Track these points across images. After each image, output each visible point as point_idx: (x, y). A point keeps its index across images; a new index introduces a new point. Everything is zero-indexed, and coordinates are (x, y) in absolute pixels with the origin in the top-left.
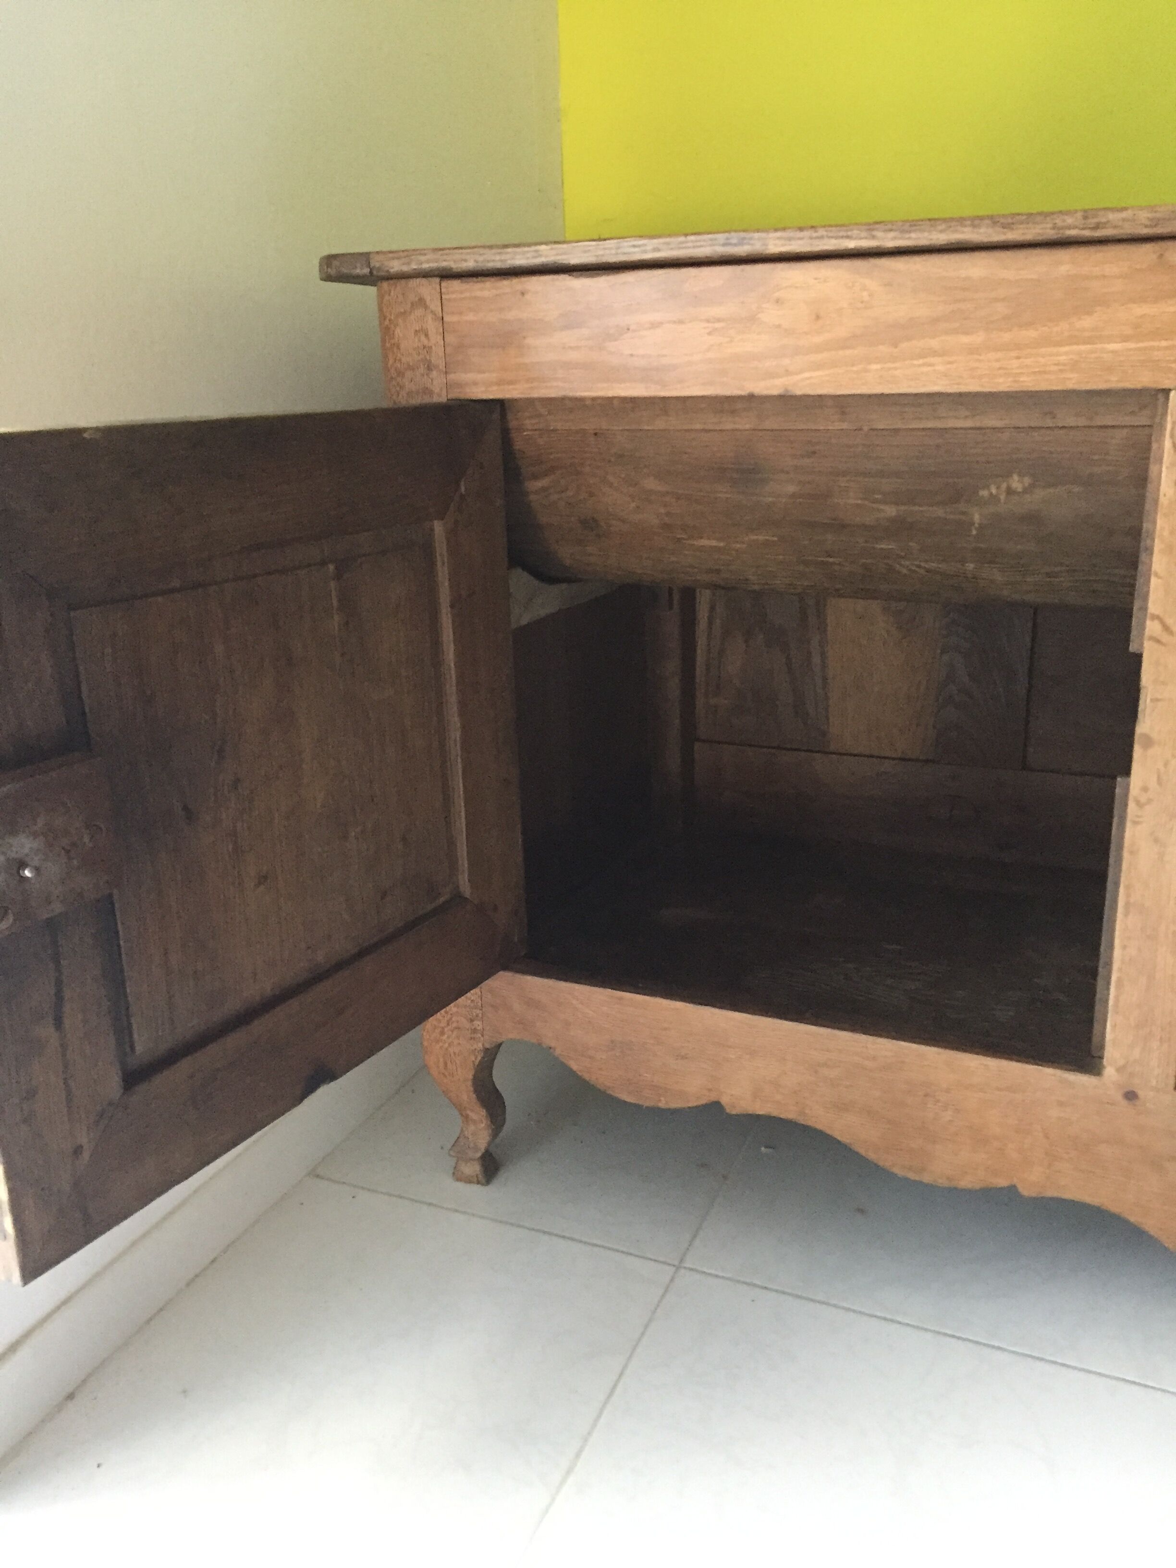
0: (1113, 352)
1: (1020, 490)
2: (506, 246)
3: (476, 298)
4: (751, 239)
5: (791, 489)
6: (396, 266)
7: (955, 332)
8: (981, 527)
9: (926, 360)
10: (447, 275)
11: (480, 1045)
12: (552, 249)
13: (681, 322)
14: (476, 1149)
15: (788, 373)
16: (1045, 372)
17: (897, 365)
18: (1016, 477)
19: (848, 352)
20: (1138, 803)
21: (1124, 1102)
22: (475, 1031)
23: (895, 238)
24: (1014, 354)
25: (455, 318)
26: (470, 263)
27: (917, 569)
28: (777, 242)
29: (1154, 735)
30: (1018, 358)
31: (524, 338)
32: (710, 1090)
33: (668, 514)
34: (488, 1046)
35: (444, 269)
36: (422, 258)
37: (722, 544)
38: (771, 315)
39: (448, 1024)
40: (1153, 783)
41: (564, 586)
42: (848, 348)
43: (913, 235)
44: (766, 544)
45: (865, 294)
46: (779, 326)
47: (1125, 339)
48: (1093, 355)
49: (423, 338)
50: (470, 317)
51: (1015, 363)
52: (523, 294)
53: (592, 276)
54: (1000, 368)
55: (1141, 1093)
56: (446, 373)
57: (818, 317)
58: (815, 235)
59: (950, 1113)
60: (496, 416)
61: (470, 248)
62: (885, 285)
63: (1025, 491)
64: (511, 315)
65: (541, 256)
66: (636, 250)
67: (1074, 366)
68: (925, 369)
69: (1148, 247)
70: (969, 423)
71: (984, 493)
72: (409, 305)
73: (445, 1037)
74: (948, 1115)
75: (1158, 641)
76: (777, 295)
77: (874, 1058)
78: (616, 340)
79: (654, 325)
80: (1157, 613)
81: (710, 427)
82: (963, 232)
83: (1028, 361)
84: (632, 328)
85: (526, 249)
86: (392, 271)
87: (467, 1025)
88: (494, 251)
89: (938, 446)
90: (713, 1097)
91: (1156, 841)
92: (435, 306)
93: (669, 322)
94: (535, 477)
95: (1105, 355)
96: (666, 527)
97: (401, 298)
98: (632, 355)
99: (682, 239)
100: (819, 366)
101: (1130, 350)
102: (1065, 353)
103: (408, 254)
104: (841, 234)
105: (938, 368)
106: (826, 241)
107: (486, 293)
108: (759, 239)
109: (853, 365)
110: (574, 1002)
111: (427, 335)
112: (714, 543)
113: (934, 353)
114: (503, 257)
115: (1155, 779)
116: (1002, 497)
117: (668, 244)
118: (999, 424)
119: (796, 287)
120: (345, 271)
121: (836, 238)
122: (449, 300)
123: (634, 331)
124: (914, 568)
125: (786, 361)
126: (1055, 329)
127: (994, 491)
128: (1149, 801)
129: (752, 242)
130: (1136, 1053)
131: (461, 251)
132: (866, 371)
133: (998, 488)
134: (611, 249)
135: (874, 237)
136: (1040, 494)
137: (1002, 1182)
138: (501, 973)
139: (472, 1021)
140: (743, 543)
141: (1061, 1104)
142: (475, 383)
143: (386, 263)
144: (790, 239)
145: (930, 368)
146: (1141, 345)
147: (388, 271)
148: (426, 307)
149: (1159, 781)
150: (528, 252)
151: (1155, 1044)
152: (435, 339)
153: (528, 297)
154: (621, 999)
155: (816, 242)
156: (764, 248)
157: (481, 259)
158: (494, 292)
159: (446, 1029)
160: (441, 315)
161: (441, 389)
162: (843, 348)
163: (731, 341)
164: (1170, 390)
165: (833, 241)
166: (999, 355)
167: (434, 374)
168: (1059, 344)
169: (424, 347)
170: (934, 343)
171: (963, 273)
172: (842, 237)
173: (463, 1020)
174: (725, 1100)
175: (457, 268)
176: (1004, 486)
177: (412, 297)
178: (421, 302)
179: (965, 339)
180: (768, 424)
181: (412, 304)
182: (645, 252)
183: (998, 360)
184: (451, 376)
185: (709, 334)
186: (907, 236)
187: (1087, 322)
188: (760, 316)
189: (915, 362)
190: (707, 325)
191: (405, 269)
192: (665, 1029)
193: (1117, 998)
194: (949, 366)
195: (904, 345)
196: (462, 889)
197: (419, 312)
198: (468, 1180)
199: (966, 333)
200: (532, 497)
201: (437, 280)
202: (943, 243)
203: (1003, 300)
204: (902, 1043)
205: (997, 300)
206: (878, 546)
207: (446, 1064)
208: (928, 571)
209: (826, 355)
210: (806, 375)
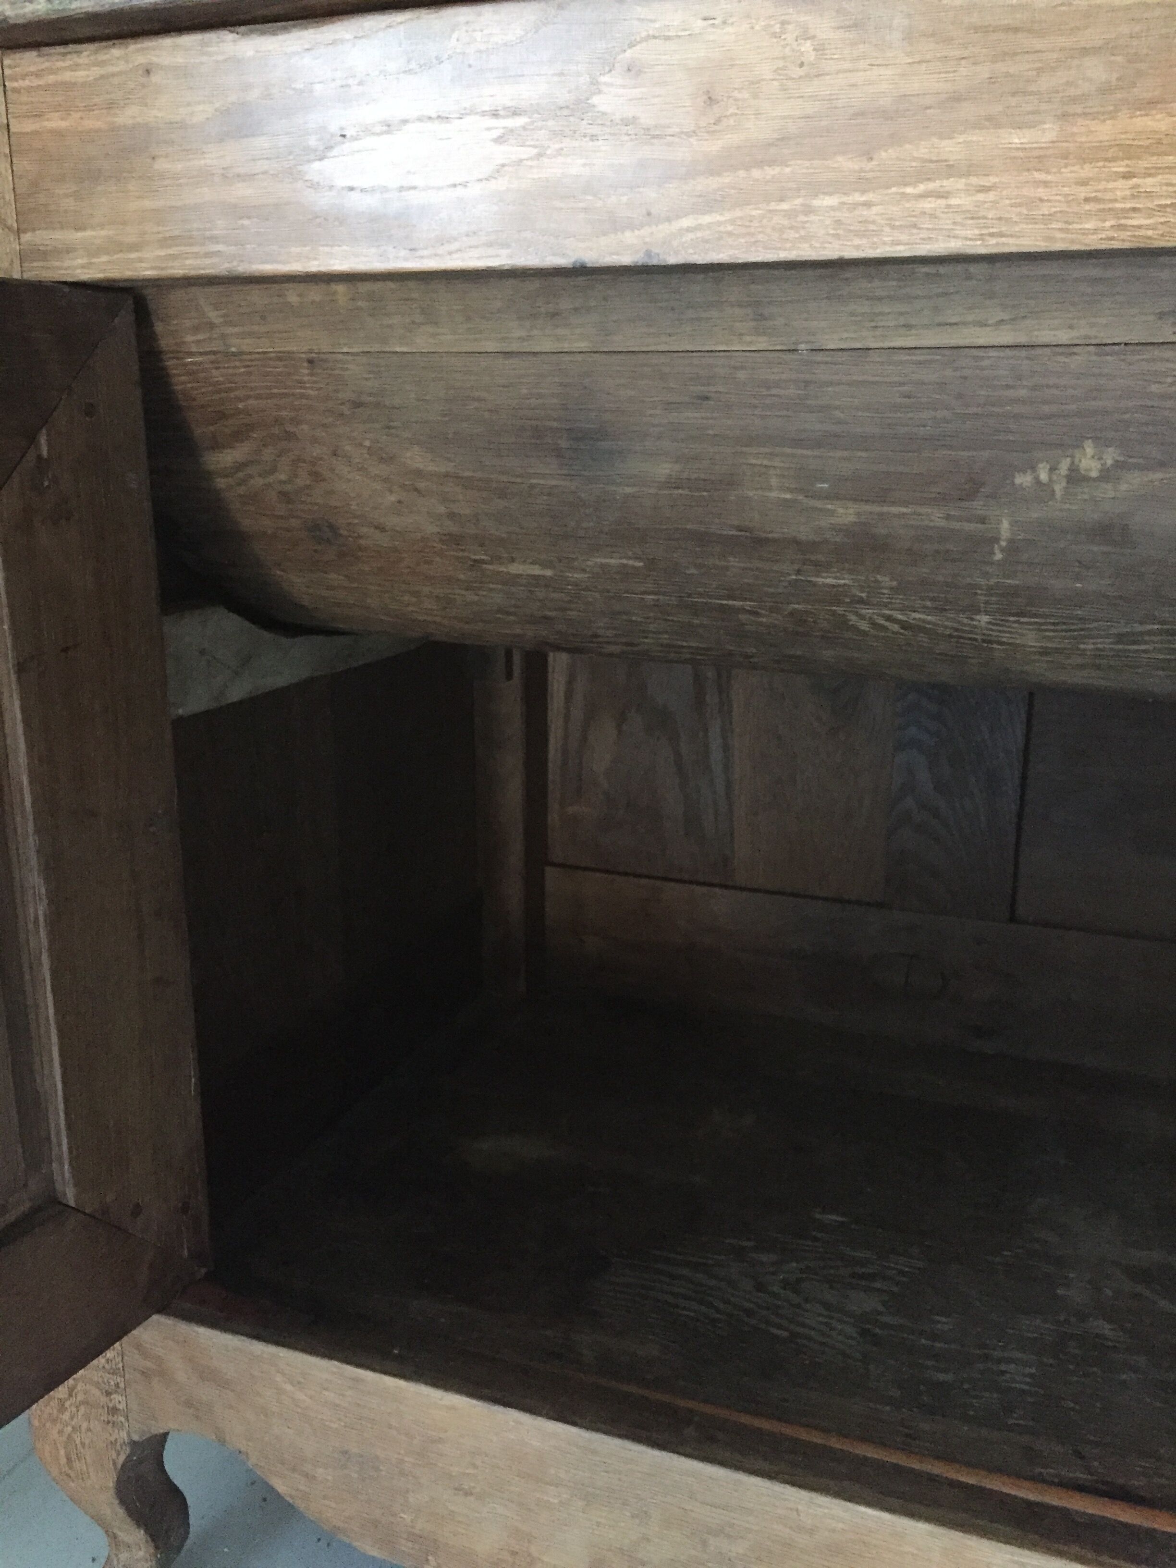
1: (1094, 474)
3: (69, 86)
5: (664, 469)
7: (992, 122)
8: (1013, 548)
9: (931, 186)
11: (124, 1435)
13: (442, 118)
15: (651, 218)
17: (870, 197)
18: (1089, 449)
19: (771, 172)
22: (114, 1411)
24: (1120, 167)
25: (29, 126)
27: (887, 624)
30: (1127, 176)
31: (153, 158)
33: (452, 516)
34: (136, 1438)
37: (549, 573)
38: (615, 98)
39: (70, 1395)
42: (772, 163)
44: (626, 573)
45: (807, 47)
46: (633, 121)
50: (55, 122)
51: (1122, 187)
52: (148, 72)
53: (274, 33)
54: (1087, 200)
56: (19, 232)
57: (711, 100)
60: (125, 318)
63: (1106, 475)
64: (128, 116)
68: (928, 205)
70: (1006, 337)
71: (1023, 480)
73: (66, 1416)
78: (322, 158)
79: (390, 127)
81: (514, 347)
83: (1148, 184)
84: (348, 133)
87: (104, 1399)
89: (942, 385)
93: (420, 119)
94: (216, 445)
96: (455, 540)
105: (957, 200)
107: (80, 75)
109: (782, 200)
110: (279, 1378)
112: (536, 570)
113: (951, 170)
116: (1059, 488)
118: (1064, 336)
119: (668, 38)
122: (16, 90)
123: (356, 138)
124: (882, 622)
125: (651, 194)
127: (1044, 476)
132: (808, 210)
133: (1052, 469)
136: (1132, 482)
138: (155, 1317)
139: (108, 1394)
140: (584, 571)
142: (69, 250)
145: (942, 202)
153: (155, 78)
154: (356, 1380)
158: (96, 71)
159: (67, 1404)
160: (6, 122)
162: (761, 164)
163: (540, 155)
166: (1087, 171)
170: (951, 148)
173: (96, 1392)
175: (16, 15)
176: (1064, 466)
179: (1017, 138)
180: (619, 342)
183: (1084, 183)
184: (26, 237)
185: (499, 140)
188: (595, 100)
189: (909, 190)
190: (494, 122)
194: (981, 197)
195: (887, 155)
203: (1095, 51)
205: (1085, 52)
206: (820, 580)
207: (69, 1460)
208: (905, 626)
209: (727, 179)
210: (686, 222)
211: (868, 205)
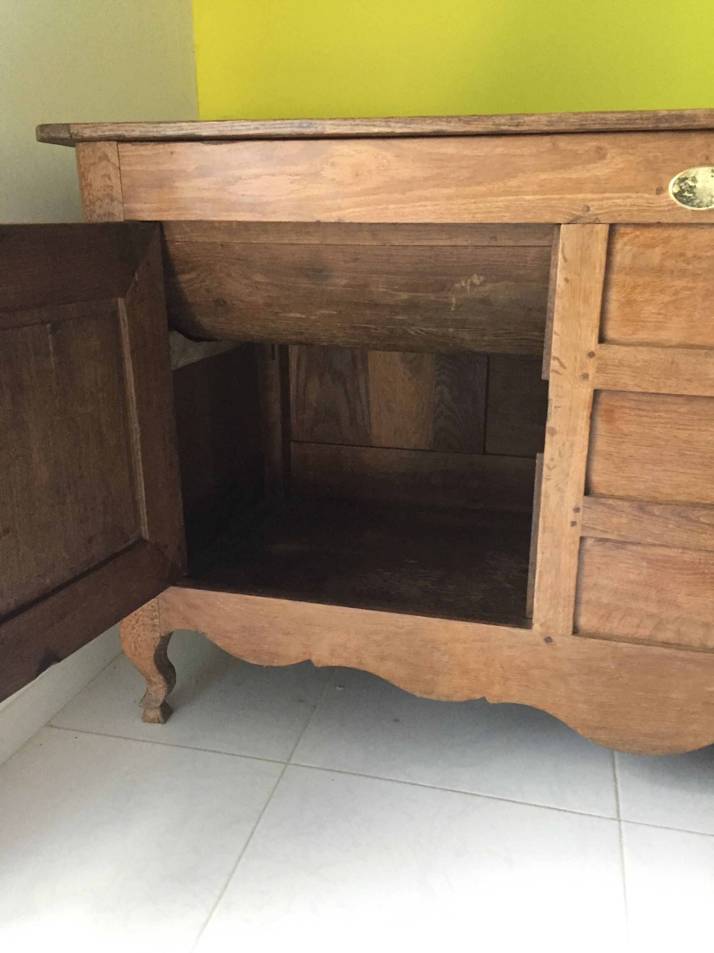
0: (529, 201)
1: (478, 284)
2: (160, 123)
3: (142, 155)
4: (315, 124)
5: (344, 282)
6: (88, 133)
7: (438, 186)
8: (458, 307)
9: (421, 203)
10: (122, 140)
11: (158, 634)
12: (190, 125)
13: (273, 175)
14: (157, 701)
15: (340, 209)
16: (491, 213)
17: (405, 205)
18: (475, 276)
19: (376, 197)
20: (548, 467)
21: (544, 643)
22: (155, 625)
23: (400, 128)
24: (473, 200)
25: (128, 168)
26: (137, 132)
27: (421, 332)
28: (331, 126)
29: (557, 428)
30: (475, 203)
31: (174, 182)
32: (304, 653)
33: (269, 297)
34: (163, 635)
35: (120, 136)
36: (105, 128)
37: (303, 316)
38: (328, 172)
39: (137, 623)
40: (556, 456)
41: (205, 343)
42: (376, 194)
43: (412, 126)
44: (332, 316)
45: (385, 161)
46: (333, 180)
47: (535, 193)
48: (518, 203)
49: (107, 180)
50: (138, 168)
51: (473, 206)
52: (172, 153)
53: (217, 144)
54: (464, 209)
55: (554, 638)
56: (123, 203)
57: (357, 175)
58: (354, 123)
59: (447, 657)
60: (157, 231)
61: (136, 123)
62: (397, 156)
63: (482, 284)
64: (165, 167)
65: (183, 130)
66: (244, 128)
67: (507, 208)
68: (422, 209)
69: (546, 138)
70: (448, 243)
71: (457, 285)
72: (97, 158)
73: (135, 631)
74: (445, 659)
75: (557, 372)
76: (331, 160)
77: (402, 627)
78: (233, 185)
79: (257, 177)
80: (557, 356)
81: (294, 242)
82: (441, 125)
83: (481, 205)
84: (243, 177)
85: (174, 125)
86: (85, 136)
87: (150, 622)
88: (152, 125)
89: (430, 257)
90: (307, 657)
91: (559, 489)
92: (114, 159)
93: (266, 175)
94: (183, 272)
95: (524, 203)
96: (269, 305)
97: (91, 154)
98: (243, 195)
99: (273, 122)
100: (358, 205)
101: (538, 200)
102: (502, 201)
103: (95, 125)
104: (369, 123)
105: (429, 208)
106: (360, 127)
107: (147, 153)
108: (320, 124)
109: (379, 205)
110: (218, 603)
111: (110, 179)
112: (298, 315)
113: (426, 199)
114: (159, 129)
115: (557, 453)
116: (468, 288)
117: (264, 125)
118: (465, 244)
119: (343, 156)
120: (53, 135)
121: (366, 125)
122: (123, 156)
123: (244, 179)
124: (419, 331)
125: (339, 201)
126: (496, 186)
127: (463, 284)
128: (555, 467)
129: (316, 126)
130: (551, 614)
131: (129, 125)
132: (387, 209)
133: (466, 283)
134: (227, 127)
135: (389, 126)
136: (489, 286)
137: (478, 696)
138: (171, 587)
139: (152, 619)
140: (316, 315)
141: (509, 647)
142: (142, 210)
143: (80, 131)
144: (339, 125)
145: (425, 208)
146: (544, 197)
147: (82, 136)
148: (109, 160)
149: (560, 456)
150: (175, 127)
151: (560, 610)
152: (115, 181)
153: (175, 156)
155: (356, 128)
156: (323, 130)
157: (144, 130)
158: (153, 152)
159: (135, 626)
160: (118, 165)
161: (120, 214)
162: (373, 194)
163: (305, 188)
164: (561, 224)
165: (365, 128)
166: (464, 201)
167: (116, 203)
168: (498, 195)
169: (108, 186)
170: (426, 193)
171: (442, 150)
172: (370, 125)
173: (147, 619)
174: (313, 659)
175: (128, 135)
176: (469, 281)
177: (99, 154)
178: (105, 157)
179: (445, 191)
180: (329, 241)
181: (99, 158)
182: (249, 129)
183: (464, 204)
184: (126, 205)
185: (292, 183)
186: (409, 126)
187: (513, 183)
188: (322, 172)
189: (415, 204)
190: (290, 177)
191: (94, 135)
192: (276, 617)
193: (539, 582)
194: (436, 207)
195: (408, 194)
196: (143, 535)
197: (104, 163)
198: (152, 721)
199: (446, 187)
200: (183, 285)
201: (115, 143)
202: (430, 131)
203: (464, 168)
204: (417, 617)
205: (462, 168)
206: (397, 318)
207: (136, 648)
208: (426, 332)
209: (363, 198)
210: (351, 210)
211: (404, 208)
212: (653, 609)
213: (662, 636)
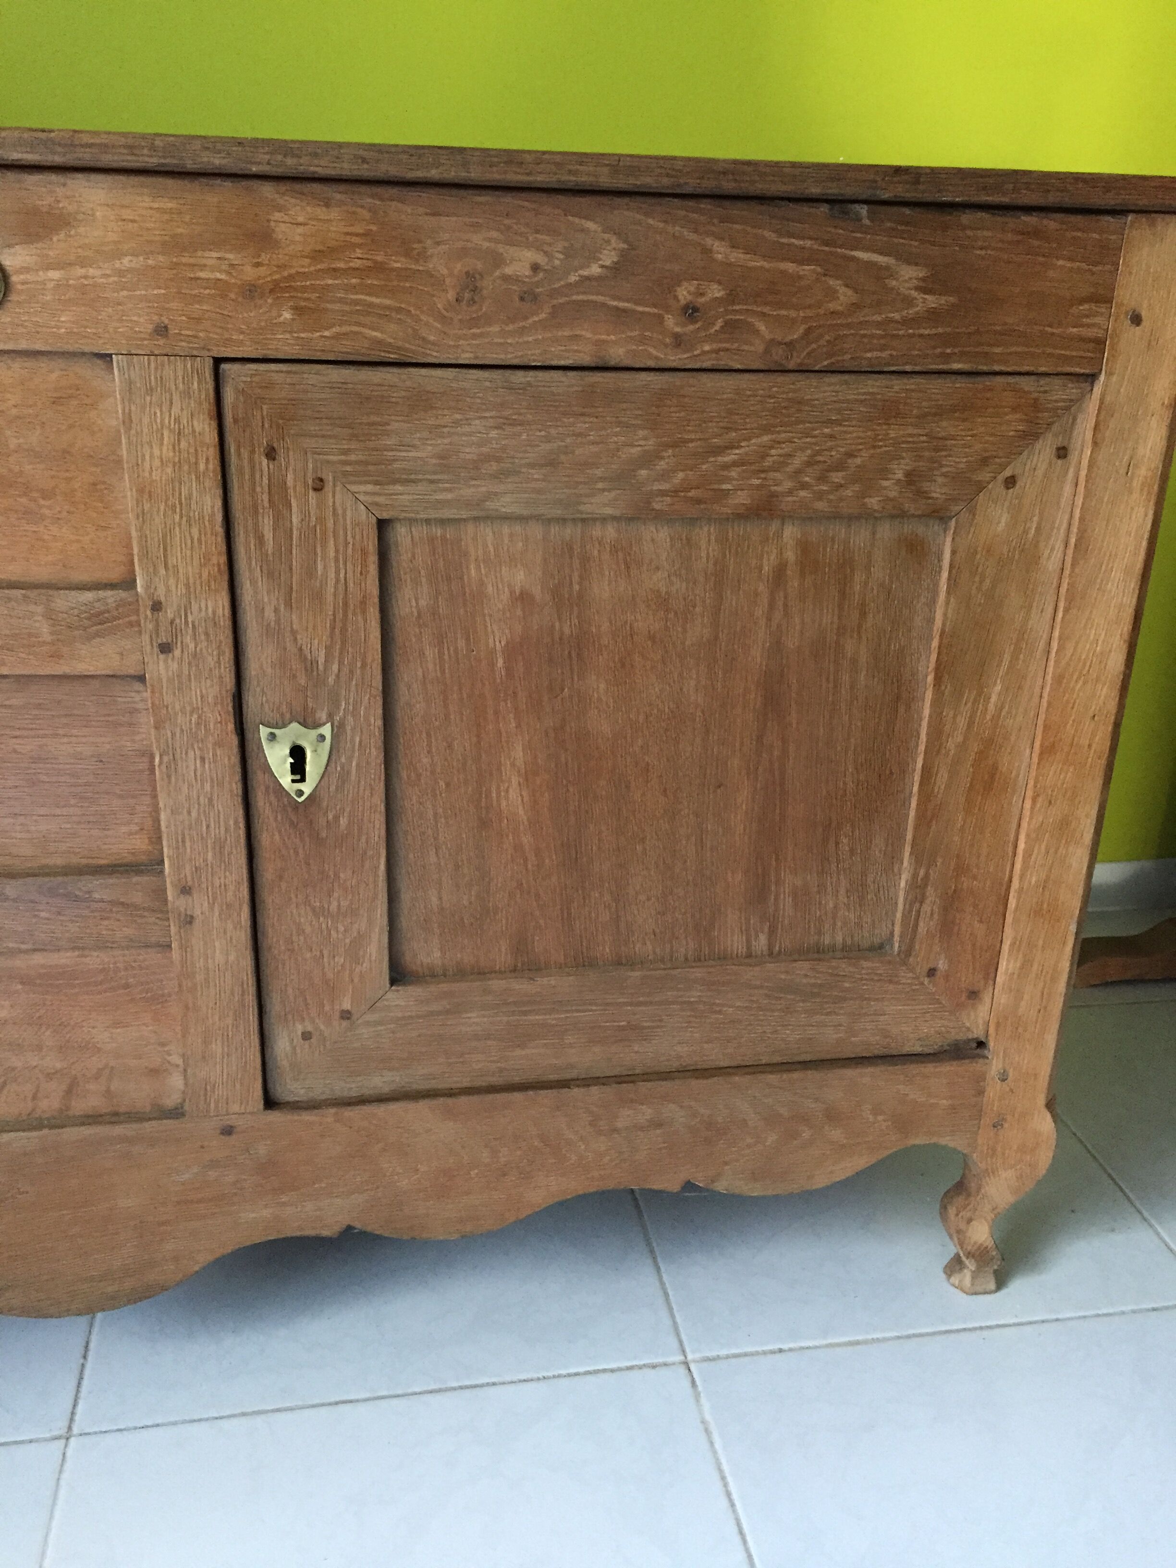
212: (52, 1062)
213: (80, 1107)
